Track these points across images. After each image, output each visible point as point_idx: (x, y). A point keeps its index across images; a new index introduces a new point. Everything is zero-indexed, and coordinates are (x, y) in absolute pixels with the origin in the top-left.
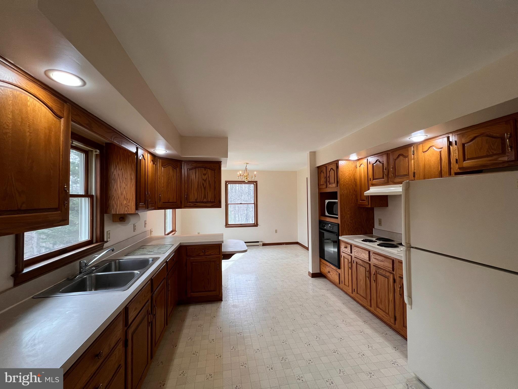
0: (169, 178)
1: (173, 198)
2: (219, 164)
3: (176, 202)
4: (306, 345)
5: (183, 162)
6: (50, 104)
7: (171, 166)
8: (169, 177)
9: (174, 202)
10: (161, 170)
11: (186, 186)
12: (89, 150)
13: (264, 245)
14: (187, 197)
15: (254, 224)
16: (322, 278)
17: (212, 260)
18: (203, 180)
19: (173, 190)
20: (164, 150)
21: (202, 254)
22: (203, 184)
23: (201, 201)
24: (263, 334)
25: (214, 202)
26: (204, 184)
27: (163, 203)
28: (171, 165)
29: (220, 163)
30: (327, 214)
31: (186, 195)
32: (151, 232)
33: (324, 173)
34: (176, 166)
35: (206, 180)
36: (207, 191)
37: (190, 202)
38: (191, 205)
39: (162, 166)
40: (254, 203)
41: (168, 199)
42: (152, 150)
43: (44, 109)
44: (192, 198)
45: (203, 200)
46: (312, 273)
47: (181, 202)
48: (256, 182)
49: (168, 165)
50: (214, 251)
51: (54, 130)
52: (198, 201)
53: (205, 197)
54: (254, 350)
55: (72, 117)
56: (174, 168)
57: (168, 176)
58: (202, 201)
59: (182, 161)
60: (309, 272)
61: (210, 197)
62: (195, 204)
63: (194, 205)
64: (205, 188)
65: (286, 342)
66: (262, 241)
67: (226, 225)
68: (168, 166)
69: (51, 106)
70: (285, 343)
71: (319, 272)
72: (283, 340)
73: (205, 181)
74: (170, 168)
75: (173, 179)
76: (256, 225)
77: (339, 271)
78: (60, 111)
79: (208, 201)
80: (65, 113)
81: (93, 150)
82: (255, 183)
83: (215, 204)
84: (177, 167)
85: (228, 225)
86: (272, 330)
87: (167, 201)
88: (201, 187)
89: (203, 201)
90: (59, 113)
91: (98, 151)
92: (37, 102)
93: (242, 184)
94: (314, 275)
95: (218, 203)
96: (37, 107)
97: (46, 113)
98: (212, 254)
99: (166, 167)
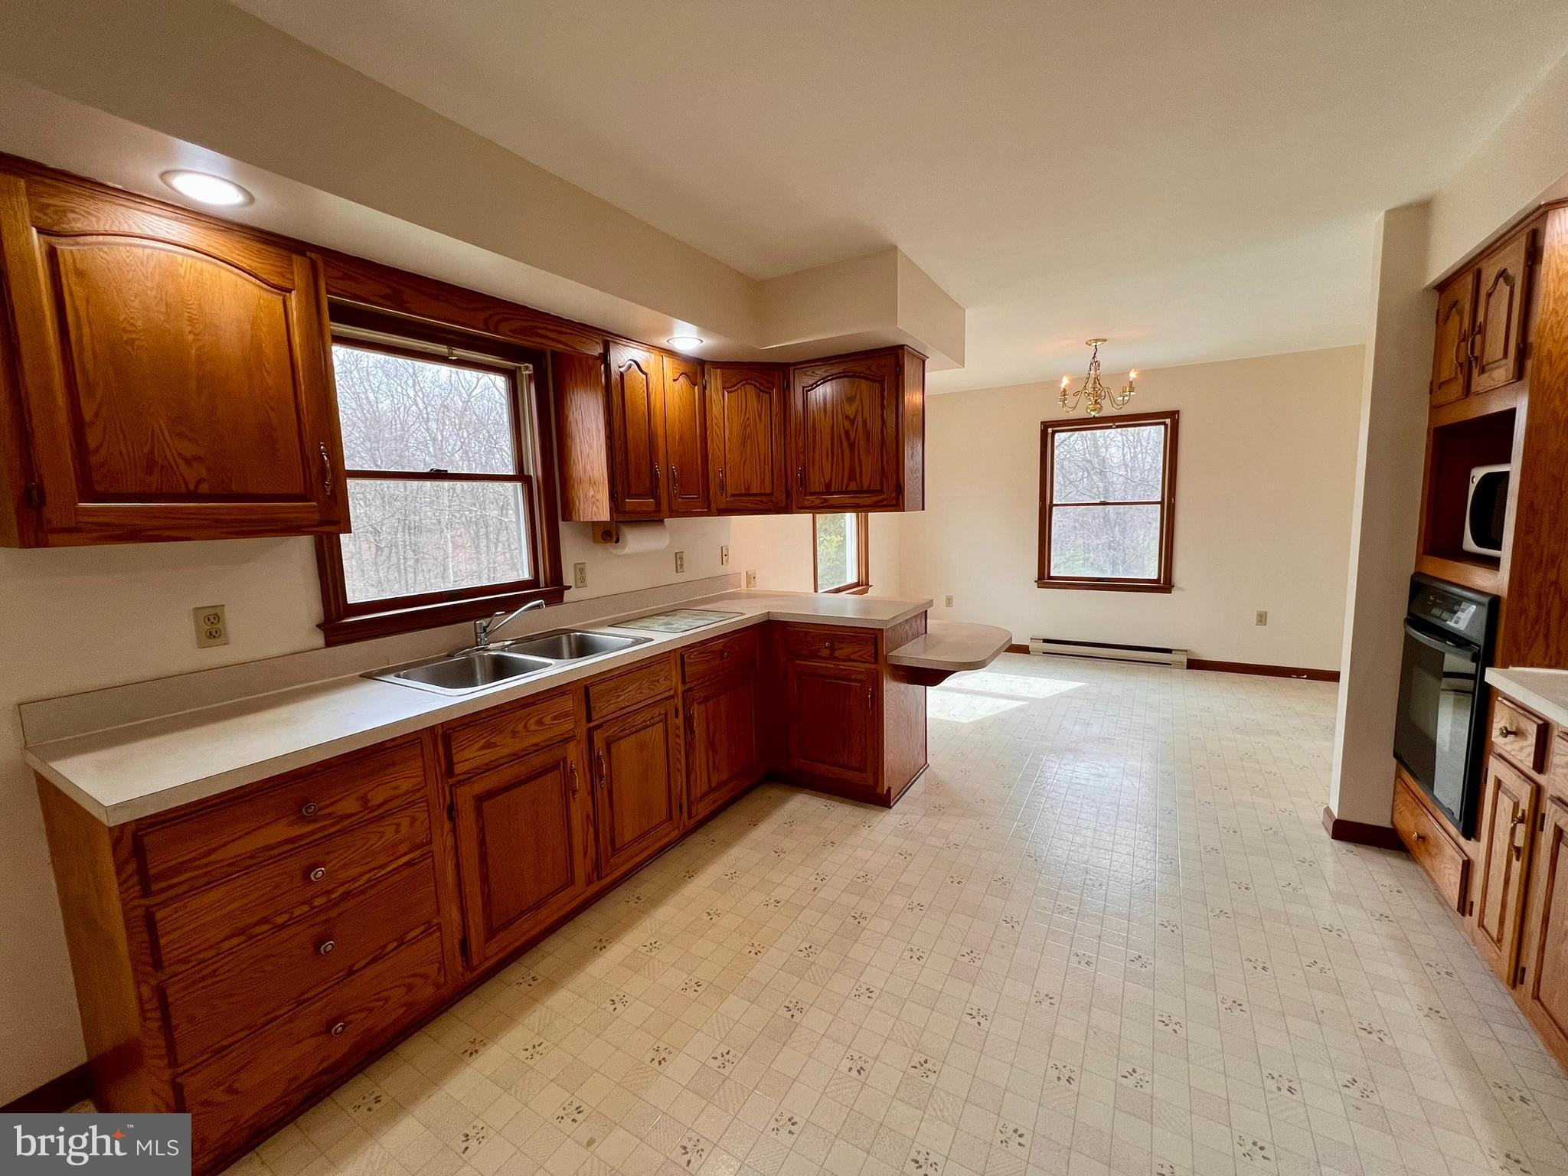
0: (748, 422)
1: (763, 482)
2: (897, 356)
3: (771, 494)
4: (1053, 1074)
5: (792, 368)
6: (245, 263)
7: (752, 384)
8: (748, 419)
9: (765, 495)
10: (721, 400)
11: (800, 445)
12: (516, 367)
13: (1194, 664)
14: (803, 476)
15: (1158, 581)
16: (1390, 855)
17: (853, 677)
18: (847, 417)
19: (762, 458)
20: (695, 337)
21: (825, 653)
22: (847, 433)
23: (842, 488)
24: (925, 956)
25: (881, 491)
26: (851, 430)
27: (733, 495)
28: (754, 383)
29: (900, 351)
30: (1469, 544)
31: (801, 471)
32: (751, 578)
33: (1460, 313)
34: (769, 382)
35: (855, 418)
36: (859, 455)
37: (811, 494)
38: (813, 502)
39: (724, 388)
40: (1160, 500)
41: (745, 485)
42: (663, 342)
43: (228, 277)
44: (816, 482)
45: (848, 485)
46: (1336, 820)
47: (788, 495)
48: (1174, 416)
49: (744, 382)
50: (860, 650)
51: (266, 322)
52: (833, 490)
53: (852, 476)
54: (857, 987)
55: (327, 284)
56: (763, 390)
57: (743, 417)
58: (844, 489)
59: (789, 365)
60: (1328, 811)
61: (868, 473)
62: (826, 500)
63: (823, 503)
64: (852, 446)
65: (982, 1021)
66: (1186, 651)
67: (1039, 579)
68: (744, 385)
69: (250, 266)
70: (975, 1022)
71: (1387, 824)
72: (976, 1008)
73: (852, 421)
74: (750, 391)
75: (758, 426)
76: (1163, 584)
77: (1469, 846)
78: (282, 275)
79: (862, 487)
80: (296, 279)
81: (520, 367)
82: (1168, 421)
83: (885, 496)
84: (770, 385)
85: (1050, 578)
86: (967, 959)
87: (743, 492)
88: (841, 442)
89: (846, 488)
90: (276, 280)
91: (531, 366)
92: (205, 265)
93: (1111, 427)
94: (1345, 831)
95: (894, 494)
96: (208, 275)
97: (236, 286)
98: (853, 657)
99: (735, 391)
